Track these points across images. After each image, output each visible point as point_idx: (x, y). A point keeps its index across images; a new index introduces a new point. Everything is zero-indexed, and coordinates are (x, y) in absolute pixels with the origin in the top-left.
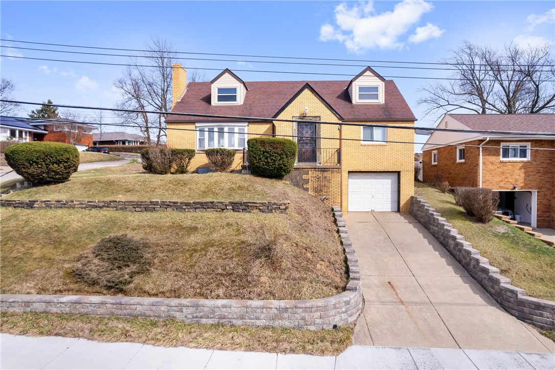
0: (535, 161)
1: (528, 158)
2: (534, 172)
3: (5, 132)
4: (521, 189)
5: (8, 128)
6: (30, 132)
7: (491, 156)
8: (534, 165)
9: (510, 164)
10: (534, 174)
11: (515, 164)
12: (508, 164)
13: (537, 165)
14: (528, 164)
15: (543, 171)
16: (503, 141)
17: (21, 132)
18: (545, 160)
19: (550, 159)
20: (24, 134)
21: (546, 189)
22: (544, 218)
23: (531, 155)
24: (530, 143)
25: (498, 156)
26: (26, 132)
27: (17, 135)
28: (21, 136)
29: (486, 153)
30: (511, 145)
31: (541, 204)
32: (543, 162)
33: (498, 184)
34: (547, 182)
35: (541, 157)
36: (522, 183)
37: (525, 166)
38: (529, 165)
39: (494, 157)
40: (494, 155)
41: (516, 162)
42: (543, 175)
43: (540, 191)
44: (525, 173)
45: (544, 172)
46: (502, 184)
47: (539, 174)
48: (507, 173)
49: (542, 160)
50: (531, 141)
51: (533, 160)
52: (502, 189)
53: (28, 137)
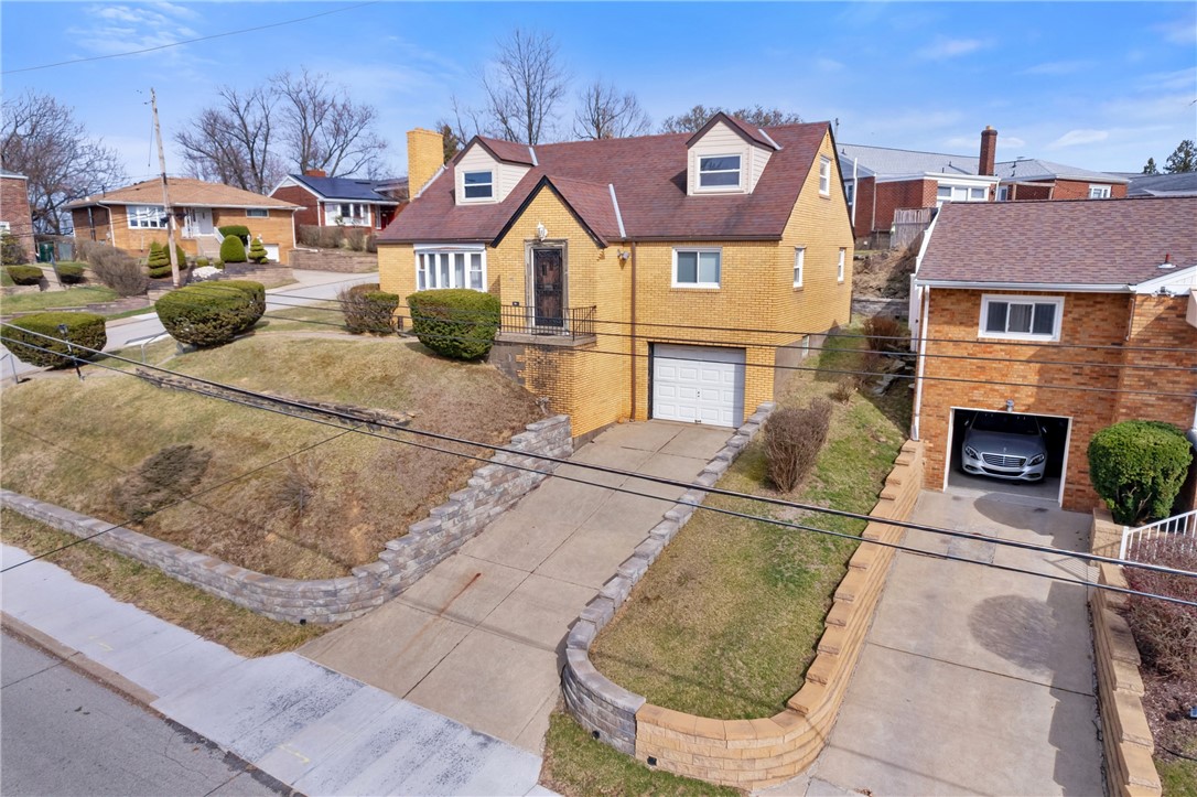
0: (1073, 345)
1: (1056, 336)
2: (1064, 372)
3: (335, 209)
4: (1027, 410)
5: (337, 203)
6: (372, 206)
7: (955, 325)
8: (1070, 355)
9: (1003, 347)
10: (1064, 376)
11: (1017, 348)
12: (998, 347)
13: (1077, 355)
14: (1051, 350)
15: (1092, 372)
16: (987, 292)
17: (357, 207)
18: (1101, 343)
19: (1117, 341)
20: (362, 209)
21: (1095, 417)
22: (1081, 488)
23: (1063, 328)
24: (1062, 299)
25: (972, 326)
26: (365, 206)
27: (352, 214)
28: (357, 214)
29: (943, 319)
30: (1011, 300)
31: (1079, 454)
32: (1095, 349)
33: (966, 395)
34: (1100, 399)
35: (1090, 336)
36: (1031, 396)
37: (1043, 355)
38: (1055, 354)
39: (962, 328)
40: (961, 324)
41: (1018, 344)
42: (1092, 382)
43: (1079, 419)
44: (1040, 373)
45: (1095, 375)
46: (977, 395)
47: (1078, 377)
48: (991, 368)
49: (1092, 343)
50: (1068, 294)
51: (1066, 341)
52: (977, 406)
53: (369, 215)
